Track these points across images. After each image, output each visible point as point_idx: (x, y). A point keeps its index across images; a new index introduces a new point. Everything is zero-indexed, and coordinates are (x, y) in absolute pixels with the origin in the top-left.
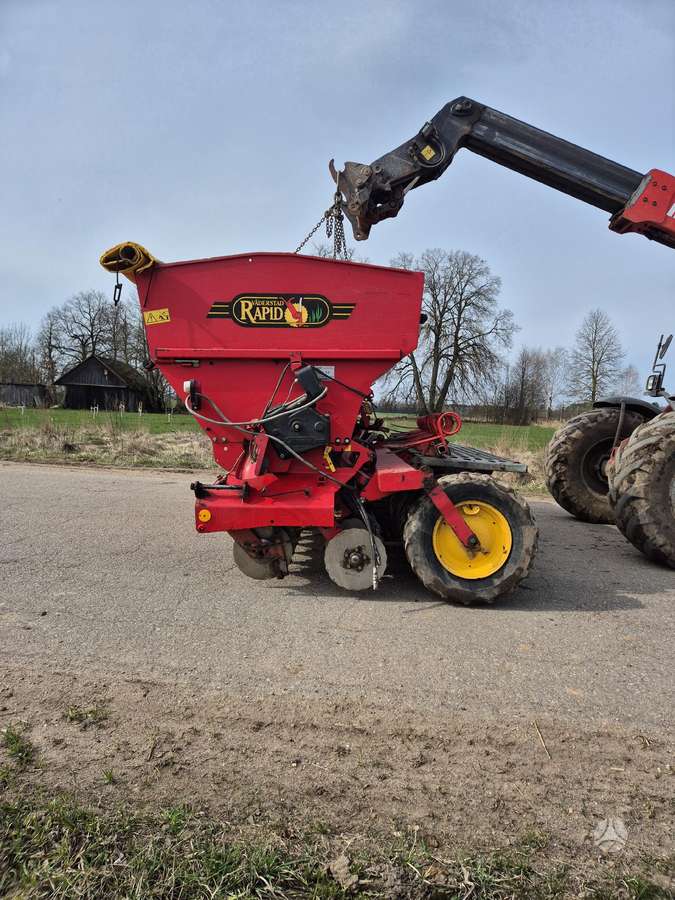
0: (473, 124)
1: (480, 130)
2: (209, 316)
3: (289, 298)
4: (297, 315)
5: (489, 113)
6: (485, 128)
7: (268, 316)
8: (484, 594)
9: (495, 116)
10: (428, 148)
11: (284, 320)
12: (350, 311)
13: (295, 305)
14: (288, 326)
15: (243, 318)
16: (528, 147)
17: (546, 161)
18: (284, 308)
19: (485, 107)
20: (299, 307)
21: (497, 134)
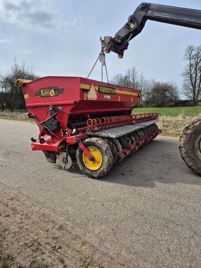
0: (146, 12)
1: (149, 13)
2: (36, 95)
3: (50, 88)
4: (52, 93)
5: (152, 6)
6: (151, 11)
7: (46, 94)
8: (95, 175)
9: (154, 6)
10: (132, 24)
11: (50, 95)
12: (63, 91)
13: (52, 90)
14: (51, 96)
15: (42, 95)
16: (166, 14)
17: (173, 18)
18: (49, 91)
19: (150, 4)
20: (53, 91)
21: (155, 12)
